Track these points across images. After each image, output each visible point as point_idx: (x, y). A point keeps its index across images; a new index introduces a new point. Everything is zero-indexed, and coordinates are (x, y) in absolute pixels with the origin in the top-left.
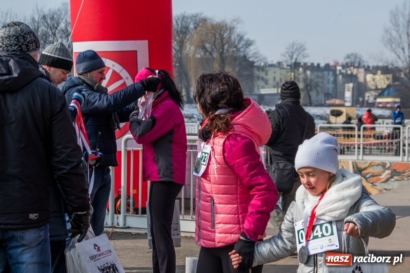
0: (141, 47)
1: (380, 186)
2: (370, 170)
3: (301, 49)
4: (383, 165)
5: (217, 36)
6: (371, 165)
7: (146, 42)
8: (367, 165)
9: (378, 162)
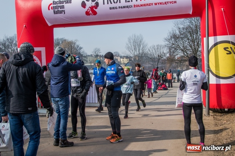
0: (43, 50)
3: (99, 50)
5: (70, 46)
7: (45, 48)
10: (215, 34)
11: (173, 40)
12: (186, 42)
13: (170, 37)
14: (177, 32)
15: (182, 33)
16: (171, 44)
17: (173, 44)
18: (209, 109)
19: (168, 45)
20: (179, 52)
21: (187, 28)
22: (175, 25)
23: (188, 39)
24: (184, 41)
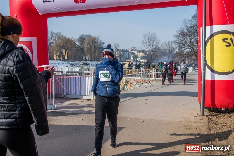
0: (34, 40)
1: (133, 87)
3: (118, 45)
4: (134, 80)
5: (93, 41)
6: (130, 80)
7: (36, 38)
9: (133, 79)
11: (181, 36)
12: (193, 39)
13: (179, 34)
14: (185, 30)
15: (190, 31)
16: (180, 40)
17: (181, 40)
18: (204, 107)
19: (177, 41)
20: (187, 47)
21: (194, 27)
22: (183, 24)
23: (195, 36)
24: (191, 38)
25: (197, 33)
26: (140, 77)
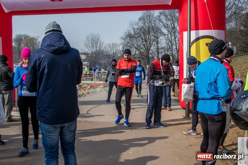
1: (87, 91)
2: (84, 86)
4: (88, 84)
5: (32, 42)
6: (84, 84)
7: (1, 38)
8: (83, 84)
9: (86, 83)
10: (197, 28)
11: (128, 39)
12: (140, 41)
13: (126, 36)
14: (132, 32)
15: (137, 33)
16: (127, 43)
17: (128, 43)
19: (124, 43)
20: (134, 50)
21: (141, 29)
22: (130, 25)
23: (142, 39)
24: (137, 40)
25: (144, 35)
26: (94, 81)
